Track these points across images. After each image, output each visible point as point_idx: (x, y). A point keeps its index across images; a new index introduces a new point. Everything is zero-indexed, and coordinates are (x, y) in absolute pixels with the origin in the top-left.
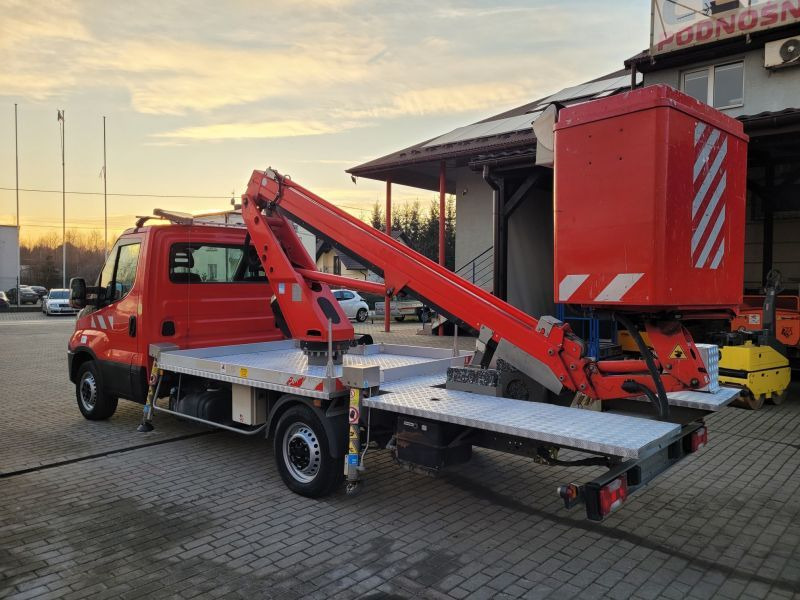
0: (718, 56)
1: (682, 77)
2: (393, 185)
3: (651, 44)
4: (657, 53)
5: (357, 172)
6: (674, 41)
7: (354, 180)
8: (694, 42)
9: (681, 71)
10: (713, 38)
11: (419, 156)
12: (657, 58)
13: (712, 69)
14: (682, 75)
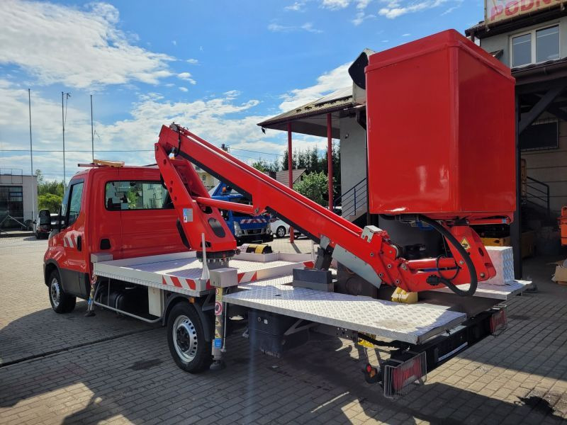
0: (538, 22)
1: (511, 40)
2: (292, 133)
3: (486, 17)
4: (490, 22)
5: (266, 125)
6: (504, 13)
7: (264, 131)
8: (520, 12)
9: (509, 36)
10: (534, 8)
11: (311, 110)
12: (491, 26)
13: (533, 33)
14: (511, 38)
